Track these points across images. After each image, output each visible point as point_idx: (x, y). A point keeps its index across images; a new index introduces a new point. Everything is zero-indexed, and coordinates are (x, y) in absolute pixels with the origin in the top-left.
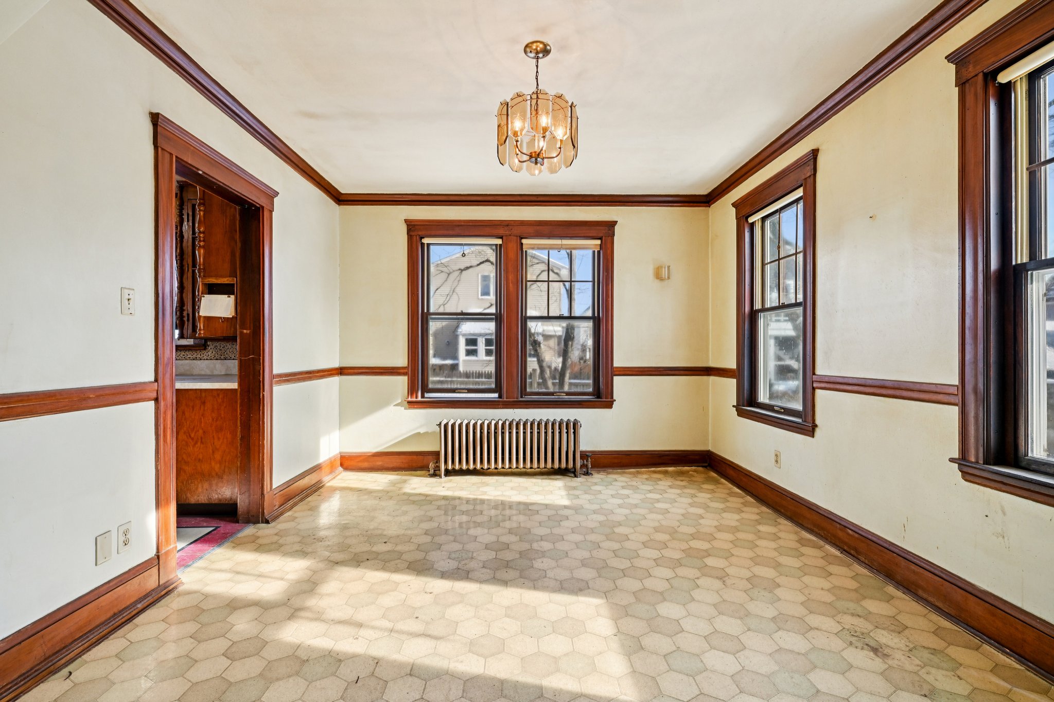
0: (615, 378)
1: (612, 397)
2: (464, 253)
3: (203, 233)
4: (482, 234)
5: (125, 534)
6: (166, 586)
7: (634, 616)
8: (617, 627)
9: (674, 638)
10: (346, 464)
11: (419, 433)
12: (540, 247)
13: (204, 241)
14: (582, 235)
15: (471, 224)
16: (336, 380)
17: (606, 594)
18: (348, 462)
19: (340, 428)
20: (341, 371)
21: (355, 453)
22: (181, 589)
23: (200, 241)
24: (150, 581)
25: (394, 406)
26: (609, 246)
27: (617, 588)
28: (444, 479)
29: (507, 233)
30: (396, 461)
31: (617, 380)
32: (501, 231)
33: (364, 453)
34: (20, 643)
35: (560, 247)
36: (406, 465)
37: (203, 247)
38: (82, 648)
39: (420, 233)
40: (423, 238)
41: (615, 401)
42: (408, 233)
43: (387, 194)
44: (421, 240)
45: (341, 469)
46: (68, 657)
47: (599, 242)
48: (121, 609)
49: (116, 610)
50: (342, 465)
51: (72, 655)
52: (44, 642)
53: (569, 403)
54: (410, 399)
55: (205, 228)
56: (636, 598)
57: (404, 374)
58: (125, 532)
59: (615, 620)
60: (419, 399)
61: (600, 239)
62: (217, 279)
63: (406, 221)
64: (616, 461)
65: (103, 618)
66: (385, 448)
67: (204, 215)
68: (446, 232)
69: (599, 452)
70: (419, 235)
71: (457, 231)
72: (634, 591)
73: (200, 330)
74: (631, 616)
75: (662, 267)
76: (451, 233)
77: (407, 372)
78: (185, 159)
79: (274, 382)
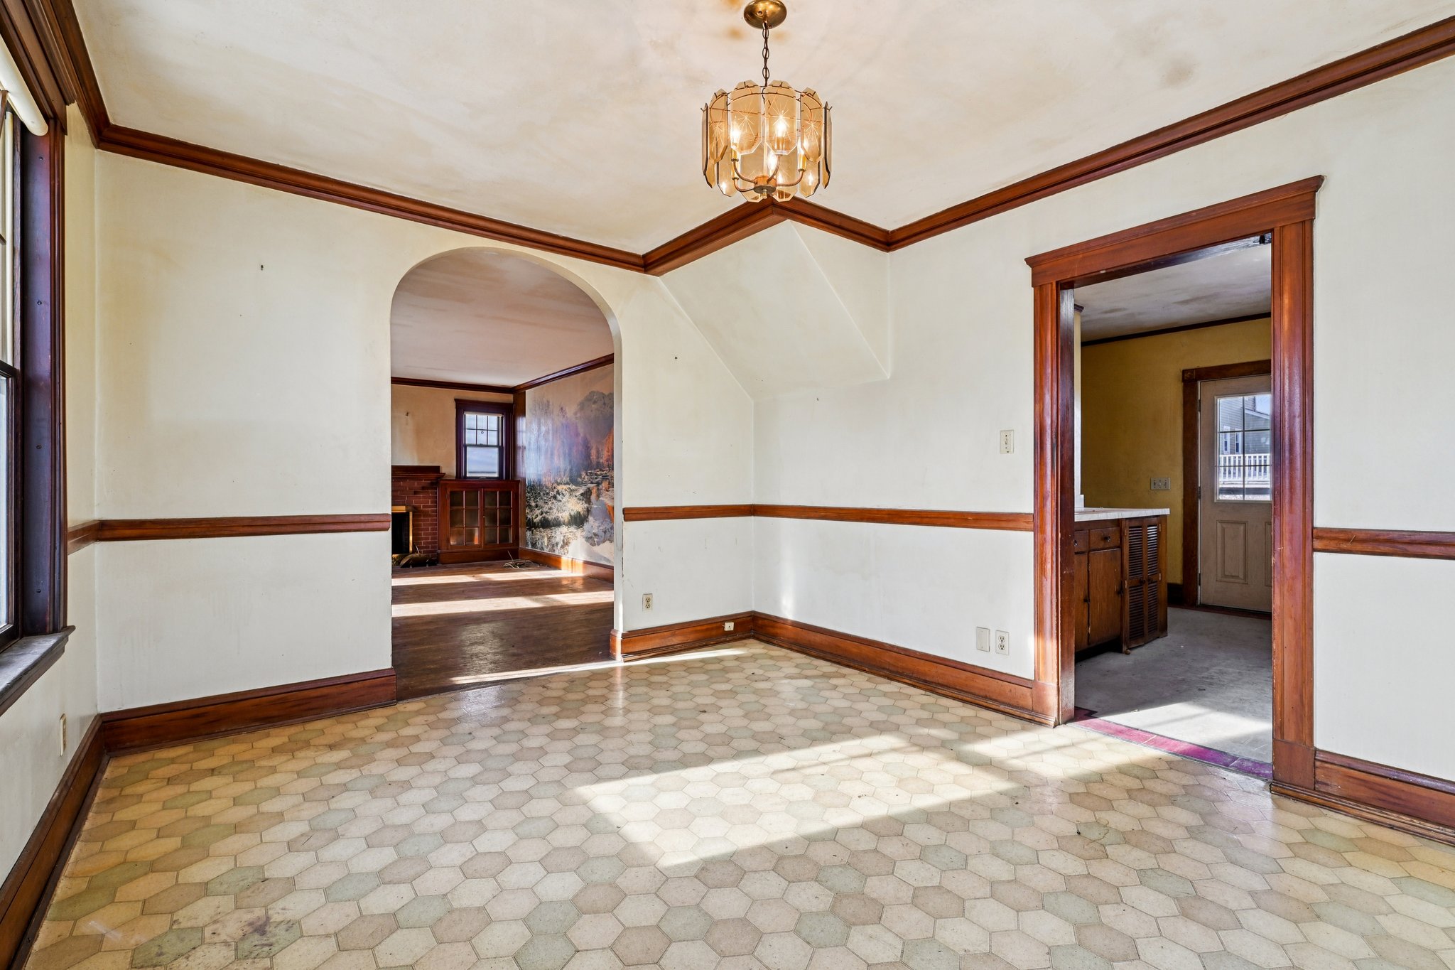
7: (607, 857)
8: (622, 837)
9: (550, 848)
17: (666, 877)
24: (1024, 699)
27: (655, 893)
48: (991, 697)
49: (987, 695)
56: (617, 887)
58: (1002, 638)
59: (629, 845)
65: (977, 692)
72: (627, 900)
74: (613, 856)
78: (1069, 277)
79: (1317, 544)
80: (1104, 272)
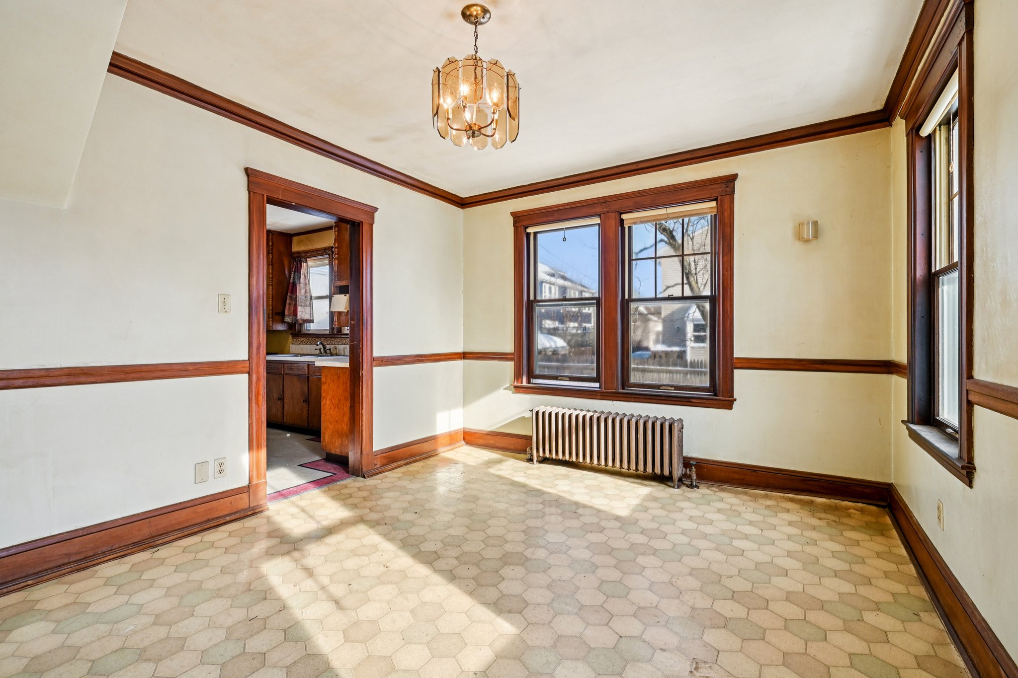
0: (736, 372)
1: (732, 396)
2: (565, 238)
3: (337, 248)
4: (580, 215)
5: (221, 465)
6: (254, 508)
7: (523, 662)
8: (490, 666)
10: (468, 438)
11: (524, 418)
12: (643, 220)
13: (337, 254)
14: (691, 199)
15: (569, 207)
16: (460, 363)
17: (529, 626)
18: (470, 438)
19: (464, 406)
20: (464, 356)
21: (474, 430)
22: (266, 513)
23: (335, 254)
24: (243, 502)
25: (504, 389)
26: (726, 207)
27: (549, 623)
28: (536, 465)
29: (605, 210)
30: (505, 442)
31: (737, 373)
32: (599, 210)
33: (481, 430)
34: (133, 522)
35: (666, 217)
36: (513, 447)
37: (337, 259)
38: (176, 537)
39: (524, 223)
40: (527, 227)
41: (735, 400)
42: (514, 226)
43: (496, 192)
44: (526, 231)
45: (463, 442)
46: (165, 540)
47: (714, 204)
48: (214, 517)
49: (210, 517)
50: (464, 439)
51: (168, 539)
52: (150, 526)
53: (675, 399)
54: (516, 384)
55: (338, 245)
56: (554, 643)
57: (511, 359)
58: (220, 465)
60: (525, 384)
61: (716, 199)
62: (340, 282)
63: (512, 213)
64: (736, 476)
65: (199, 521)
66: (497, 428)
67: (338, 234)
68: (545, 219)
69: (714, 461)
70: (523, 226)
71: (556, 216)
73: (335, 322)
74: (520, 660)
75: (803, 224)
76: (551, 218)
77: (513, 358)
78: (276, 197)
79: (374, 363)
80: (294, 204)
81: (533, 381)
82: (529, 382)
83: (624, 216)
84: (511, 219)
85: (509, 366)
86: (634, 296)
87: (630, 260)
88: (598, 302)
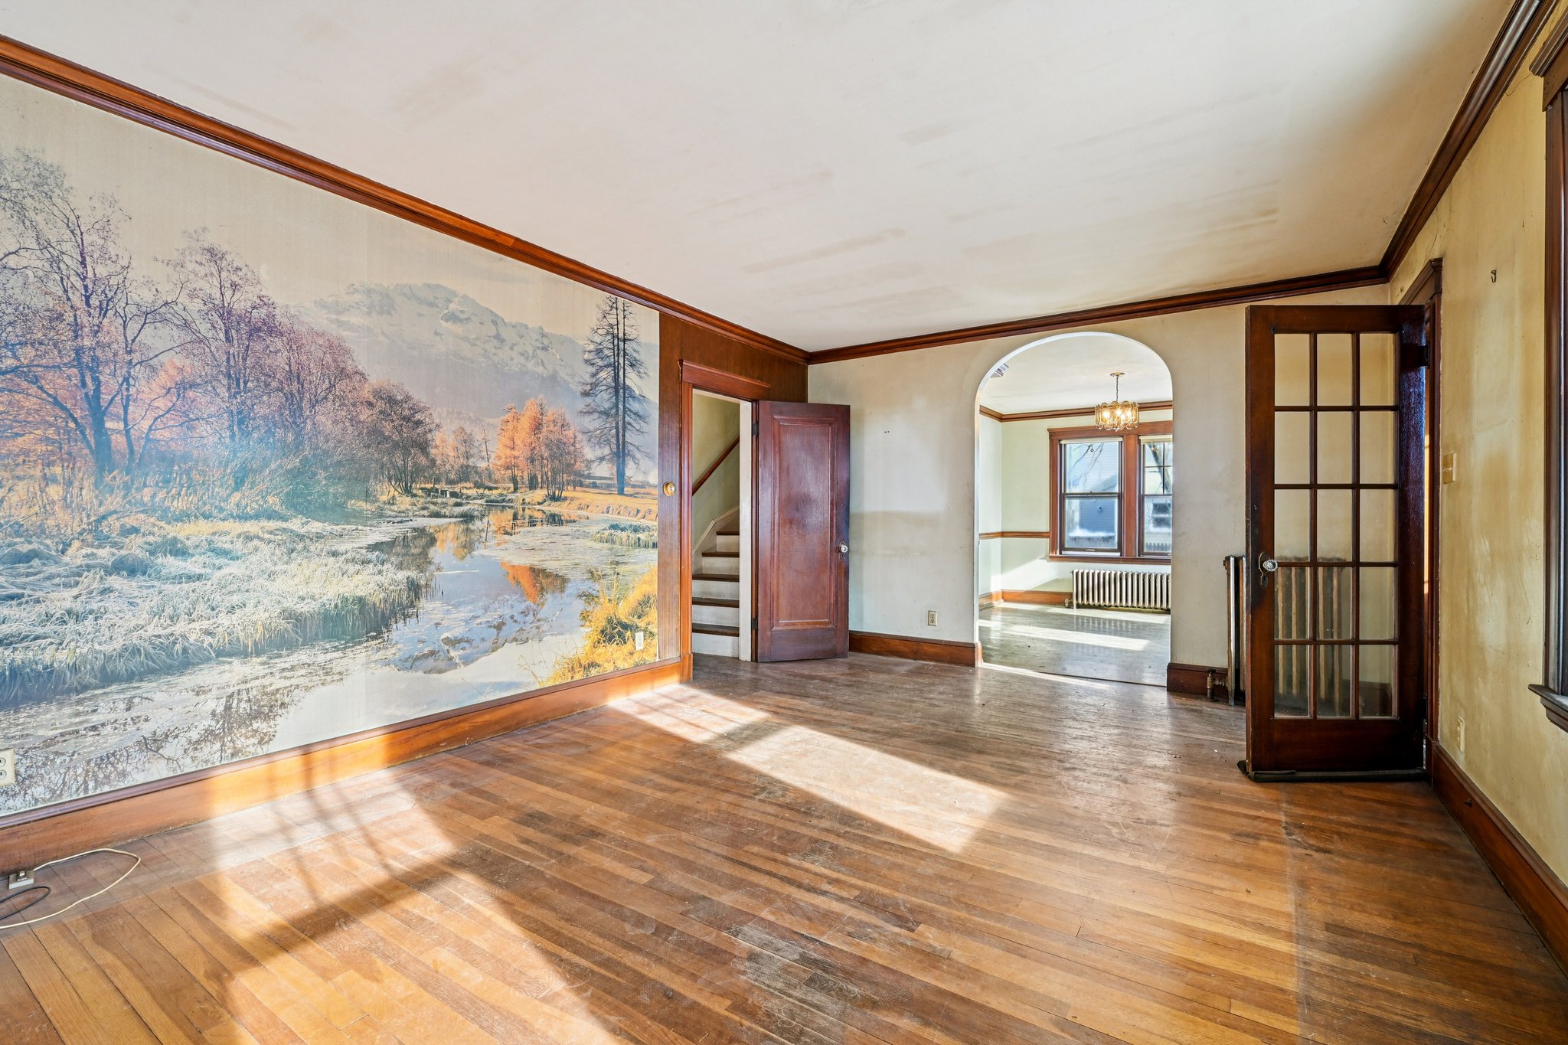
11: (1058, 579)
16: (999, 540)
19: (1002, 573)
20: (1003, 534)
21: (1011, 590)
25: (1040, 559)
28: (1077, 610)
30: (1041, 598)
32: (1120, 432)
33: (1019, 591)
36: (1048, 601)
39: (1059, 437)
40: (1060, 440)
42: (1049, 438)
44: (1060, 442)
45: (1004, 599)
54: (1050, 555)
57: (1047, 537)
60: (1058, 554)
63: (1047, 429)
66: (1032, 588)
68: (1075, 435)
70: (1058, 439)
71: (1083, 434)
77: (1049, 535)
81: (1063, 552)
82: (1060, 553)
83: (1141, 438)
84: (1047, 435)
85: (1045, 543)
86: (1146, 493)
87: (1144, 467)
88: (1120, 496)
